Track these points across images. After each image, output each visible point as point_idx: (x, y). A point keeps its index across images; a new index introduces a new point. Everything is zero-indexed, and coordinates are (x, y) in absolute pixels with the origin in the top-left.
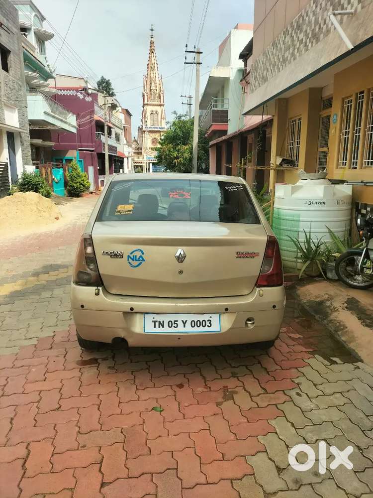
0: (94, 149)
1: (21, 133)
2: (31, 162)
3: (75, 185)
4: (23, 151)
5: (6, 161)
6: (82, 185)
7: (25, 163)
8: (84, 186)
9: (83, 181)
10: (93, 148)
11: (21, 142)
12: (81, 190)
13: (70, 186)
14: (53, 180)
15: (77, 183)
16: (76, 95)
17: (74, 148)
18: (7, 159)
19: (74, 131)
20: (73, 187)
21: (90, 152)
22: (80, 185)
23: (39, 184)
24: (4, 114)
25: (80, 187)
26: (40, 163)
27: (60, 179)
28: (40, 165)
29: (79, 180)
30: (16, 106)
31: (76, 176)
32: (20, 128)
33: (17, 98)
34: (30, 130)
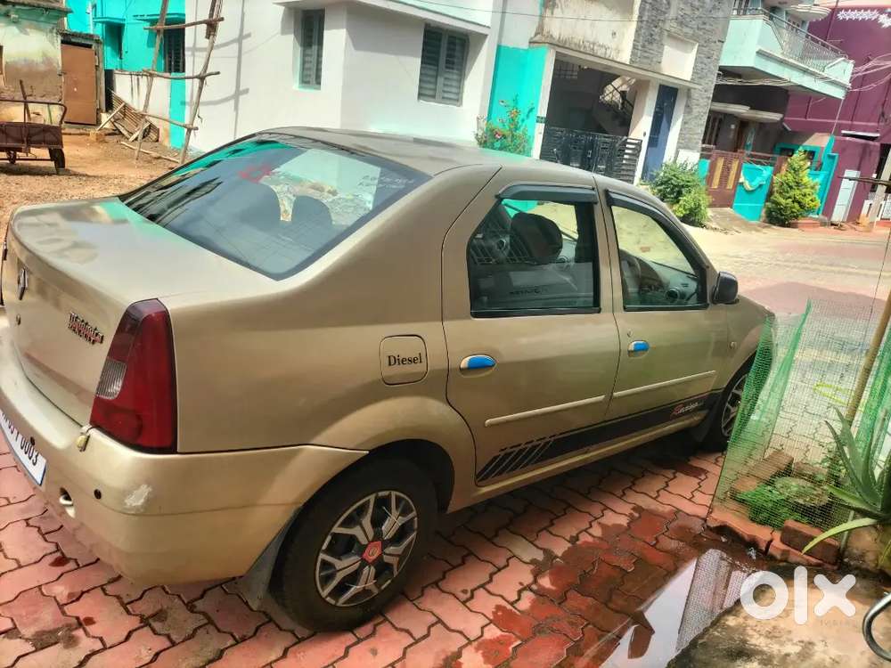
0: (878, 135)
1: (692, 91)
2: (700, 145)
3: (783, 201)
4: (685, 123)
5: (641, 137)
6: (799, 203)
7: (684, 144)
8: (802, 206)
9: (805, 195)
10: (877, 132)
11: (687, 106)
12: (792, 212)
13: (774, 202)
14: (737, 184)
15: (790, 198)
16: (876, 20)
17: (825, 129)
18: (645, 134)
19: (839, 94)
20: (778, 204)
21: (863, 141)
22: (793, 202)
23: (687, 186)
24: (661, 53)
25: (791, 208)
26: (716, 149)
27: (761, 186)
28: (715, 152)
29: (796, 193)
30: (695, 38)
31: (792, 184)
32: (692, 81)
33: (704, 24)
34: (717, 87)
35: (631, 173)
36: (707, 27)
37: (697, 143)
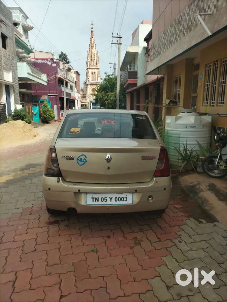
0: (57, 95)
1: (14, 86)
3: (45, 116)
4: (14, 96)
5: (4, 102)
6: (50, 116)
7: (16, 103)
8: (51, 117)
9: (51, 114)
10: (57, 94)
11: (14, 91)
13: (43, 117)
14: (33, 113)
15: (47, 115)
16: (47, 63)
17: (45, 94)
19: (45, 84)
20: (44, 117)
21: (55, 97)
23: (24, 116)
24: (3, 74)
25: (49, 118)
26: (25, 103)
27: (37, 113)
28: (25, 104)
29: (48, 113)
30: (10, 69)
31: (47, 111)
32: (13, 82)
33: (11, 64)
34: (19, 84)
35: (5, 114)
36: (12, 65)
37: (19, 102)
